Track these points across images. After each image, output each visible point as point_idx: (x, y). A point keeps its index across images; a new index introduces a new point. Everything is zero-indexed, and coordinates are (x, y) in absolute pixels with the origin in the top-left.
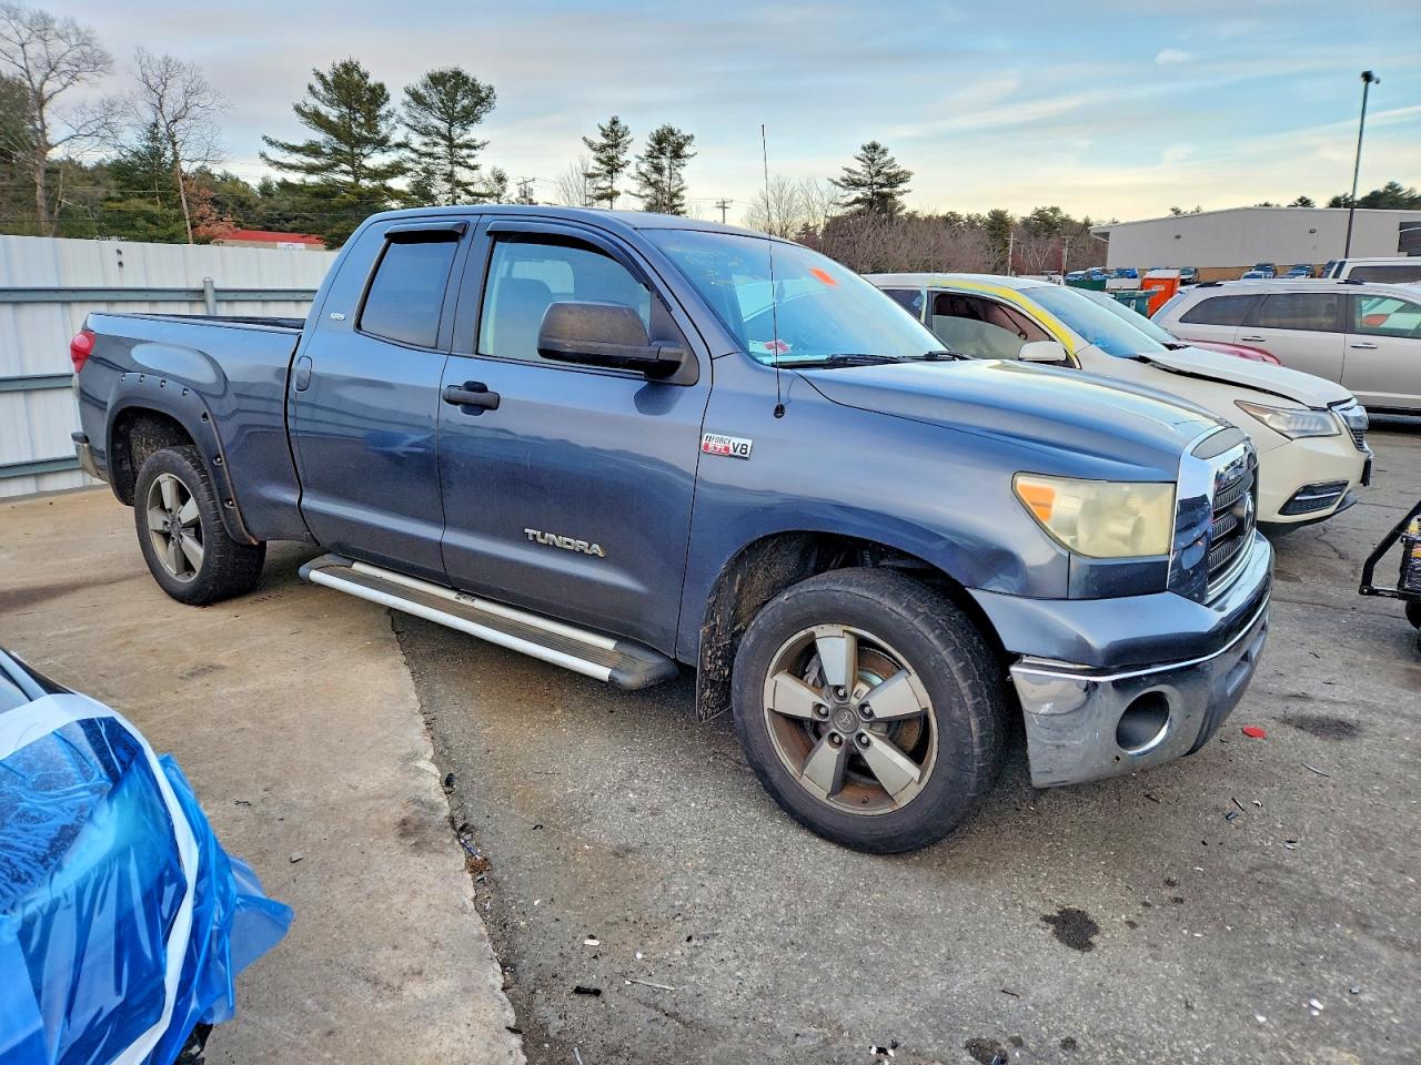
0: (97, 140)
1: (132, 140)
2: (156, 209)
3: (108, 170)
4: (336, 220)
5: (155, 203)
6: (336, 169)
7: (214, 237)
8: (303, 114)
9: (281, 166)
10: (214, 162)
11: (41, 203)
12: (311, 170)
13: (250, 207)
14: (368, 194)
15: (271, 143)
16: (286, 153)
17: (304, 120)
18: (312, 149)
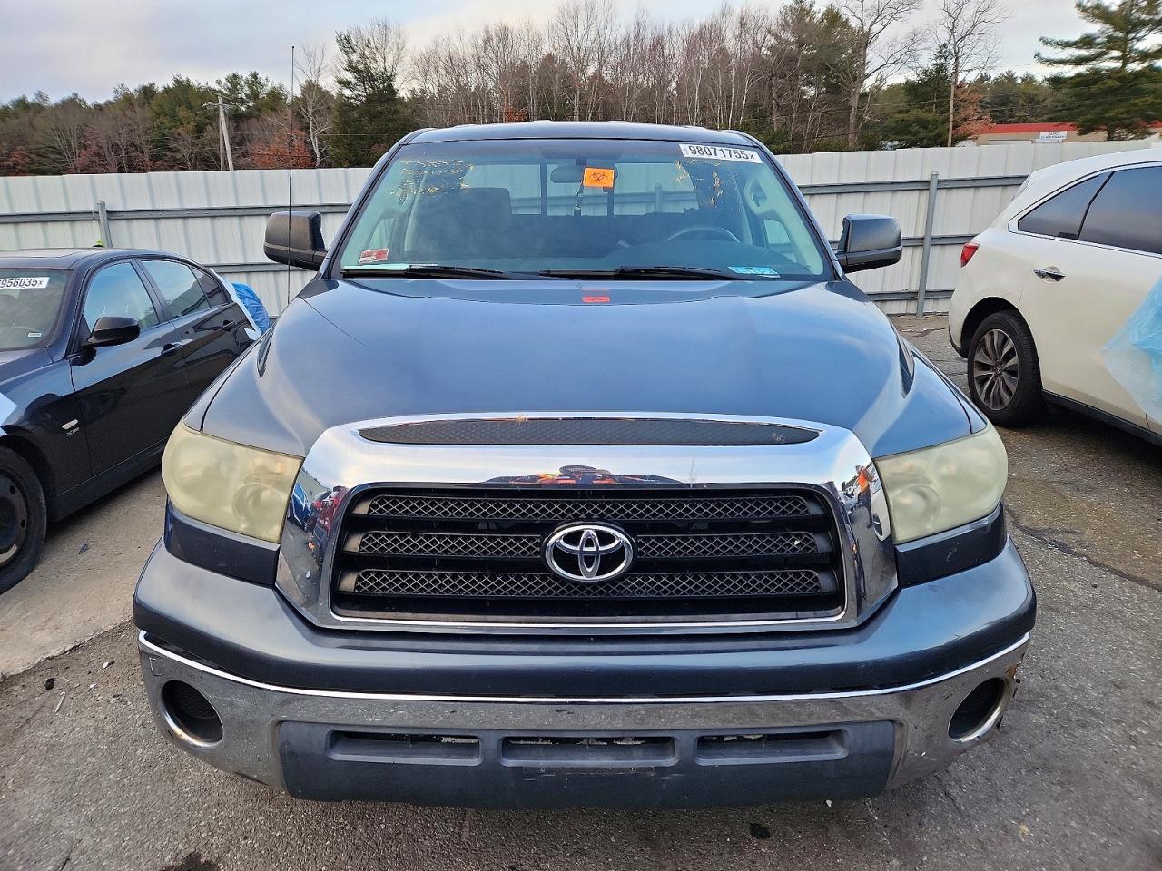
0: (900, 64)
1: (927, 61)
2: (929, 116)
3: (903, 88)
4: (1093, 106)
5: (929, 111)
6: (1106, 57)
7: (972, 134)
8: (1085, 10)
9: (1051, 62)
10: (991, 68)
11: (852, 120)
12: (1079, 61)
13: (1038, 102)
14: (1132, 77)
15: (1046, 42)
16: (1059, 49)
17: (1084, 14)
18: (1087, 42)
